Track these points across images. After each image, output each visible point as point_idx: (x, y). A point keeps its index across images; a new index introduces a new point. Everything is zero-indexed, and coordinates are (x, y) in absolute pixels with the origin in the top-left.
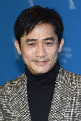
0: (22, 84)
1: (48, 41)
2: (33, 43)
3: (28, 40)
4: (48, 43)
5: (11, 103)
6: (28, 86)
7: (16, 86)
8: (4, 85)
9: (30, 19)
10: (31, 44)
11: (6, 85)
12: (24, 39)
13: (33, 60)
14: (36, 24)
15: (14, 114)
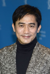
0: (14, 49)
1: (32, 25)
2: (22, 25)
3: (19, 23)
4: (31, 26)
5: (6, 59)
6: (17, 50)
7: (10, 50)
8: (3, 48)
9: (22, 11)
10: (21, 26)
11: (4, 49)
12: (17, 22)
13: (21, 36)
14: (25, 14)
15: (7, 66)
